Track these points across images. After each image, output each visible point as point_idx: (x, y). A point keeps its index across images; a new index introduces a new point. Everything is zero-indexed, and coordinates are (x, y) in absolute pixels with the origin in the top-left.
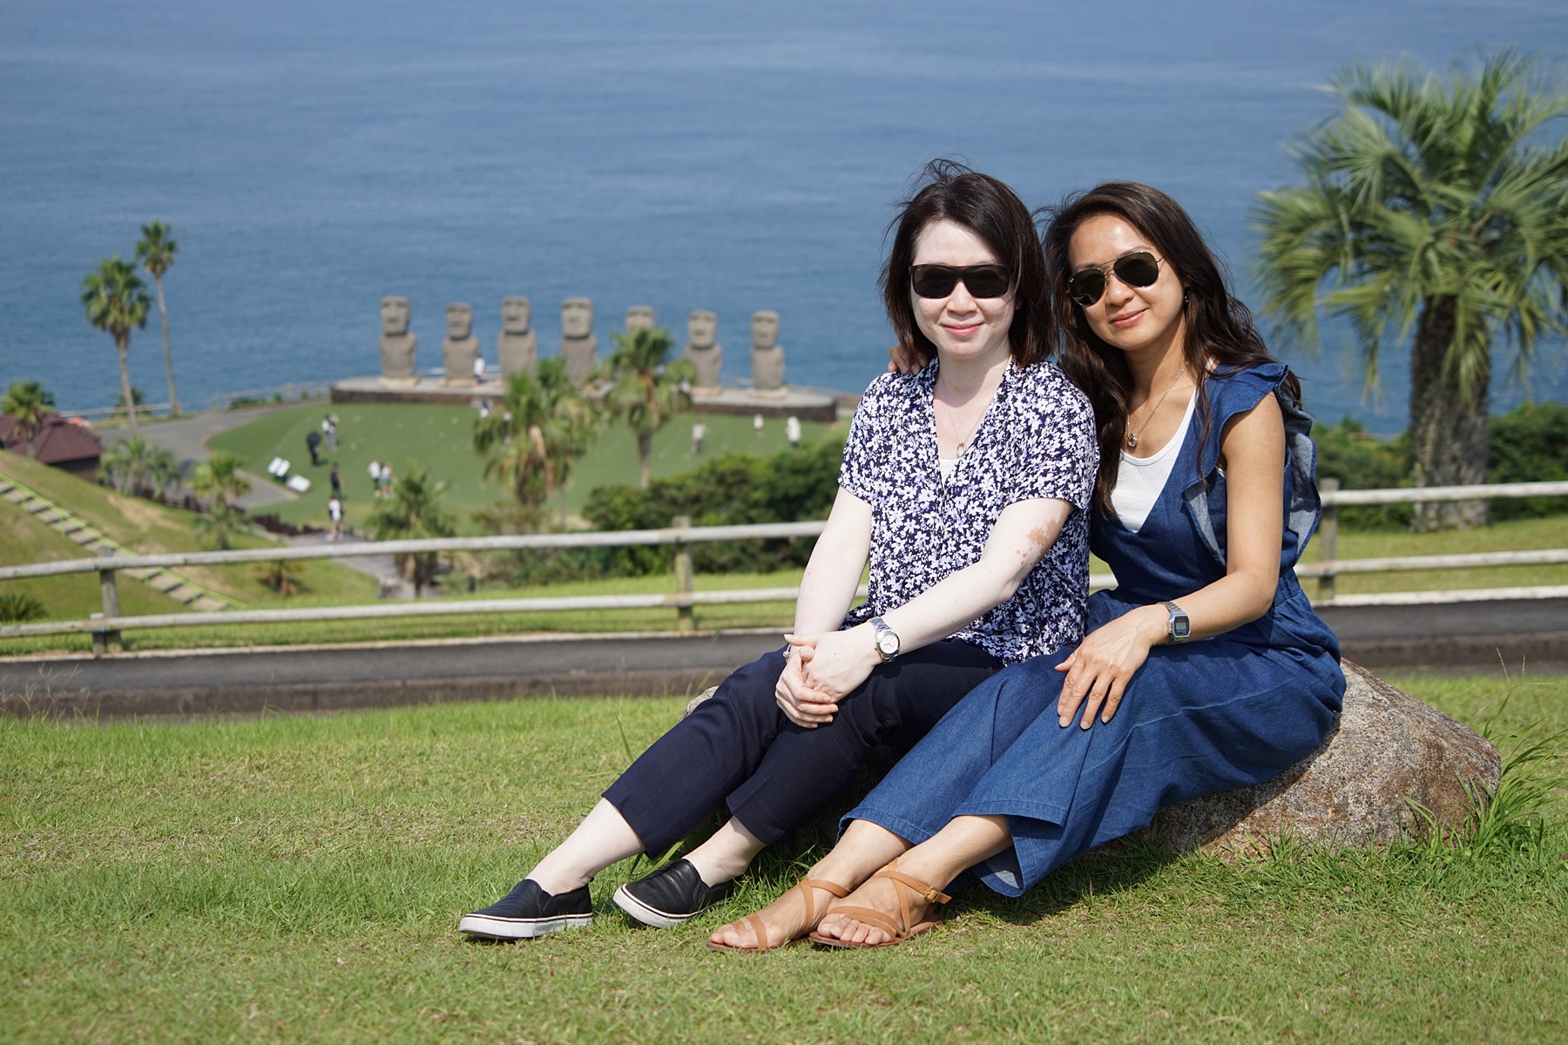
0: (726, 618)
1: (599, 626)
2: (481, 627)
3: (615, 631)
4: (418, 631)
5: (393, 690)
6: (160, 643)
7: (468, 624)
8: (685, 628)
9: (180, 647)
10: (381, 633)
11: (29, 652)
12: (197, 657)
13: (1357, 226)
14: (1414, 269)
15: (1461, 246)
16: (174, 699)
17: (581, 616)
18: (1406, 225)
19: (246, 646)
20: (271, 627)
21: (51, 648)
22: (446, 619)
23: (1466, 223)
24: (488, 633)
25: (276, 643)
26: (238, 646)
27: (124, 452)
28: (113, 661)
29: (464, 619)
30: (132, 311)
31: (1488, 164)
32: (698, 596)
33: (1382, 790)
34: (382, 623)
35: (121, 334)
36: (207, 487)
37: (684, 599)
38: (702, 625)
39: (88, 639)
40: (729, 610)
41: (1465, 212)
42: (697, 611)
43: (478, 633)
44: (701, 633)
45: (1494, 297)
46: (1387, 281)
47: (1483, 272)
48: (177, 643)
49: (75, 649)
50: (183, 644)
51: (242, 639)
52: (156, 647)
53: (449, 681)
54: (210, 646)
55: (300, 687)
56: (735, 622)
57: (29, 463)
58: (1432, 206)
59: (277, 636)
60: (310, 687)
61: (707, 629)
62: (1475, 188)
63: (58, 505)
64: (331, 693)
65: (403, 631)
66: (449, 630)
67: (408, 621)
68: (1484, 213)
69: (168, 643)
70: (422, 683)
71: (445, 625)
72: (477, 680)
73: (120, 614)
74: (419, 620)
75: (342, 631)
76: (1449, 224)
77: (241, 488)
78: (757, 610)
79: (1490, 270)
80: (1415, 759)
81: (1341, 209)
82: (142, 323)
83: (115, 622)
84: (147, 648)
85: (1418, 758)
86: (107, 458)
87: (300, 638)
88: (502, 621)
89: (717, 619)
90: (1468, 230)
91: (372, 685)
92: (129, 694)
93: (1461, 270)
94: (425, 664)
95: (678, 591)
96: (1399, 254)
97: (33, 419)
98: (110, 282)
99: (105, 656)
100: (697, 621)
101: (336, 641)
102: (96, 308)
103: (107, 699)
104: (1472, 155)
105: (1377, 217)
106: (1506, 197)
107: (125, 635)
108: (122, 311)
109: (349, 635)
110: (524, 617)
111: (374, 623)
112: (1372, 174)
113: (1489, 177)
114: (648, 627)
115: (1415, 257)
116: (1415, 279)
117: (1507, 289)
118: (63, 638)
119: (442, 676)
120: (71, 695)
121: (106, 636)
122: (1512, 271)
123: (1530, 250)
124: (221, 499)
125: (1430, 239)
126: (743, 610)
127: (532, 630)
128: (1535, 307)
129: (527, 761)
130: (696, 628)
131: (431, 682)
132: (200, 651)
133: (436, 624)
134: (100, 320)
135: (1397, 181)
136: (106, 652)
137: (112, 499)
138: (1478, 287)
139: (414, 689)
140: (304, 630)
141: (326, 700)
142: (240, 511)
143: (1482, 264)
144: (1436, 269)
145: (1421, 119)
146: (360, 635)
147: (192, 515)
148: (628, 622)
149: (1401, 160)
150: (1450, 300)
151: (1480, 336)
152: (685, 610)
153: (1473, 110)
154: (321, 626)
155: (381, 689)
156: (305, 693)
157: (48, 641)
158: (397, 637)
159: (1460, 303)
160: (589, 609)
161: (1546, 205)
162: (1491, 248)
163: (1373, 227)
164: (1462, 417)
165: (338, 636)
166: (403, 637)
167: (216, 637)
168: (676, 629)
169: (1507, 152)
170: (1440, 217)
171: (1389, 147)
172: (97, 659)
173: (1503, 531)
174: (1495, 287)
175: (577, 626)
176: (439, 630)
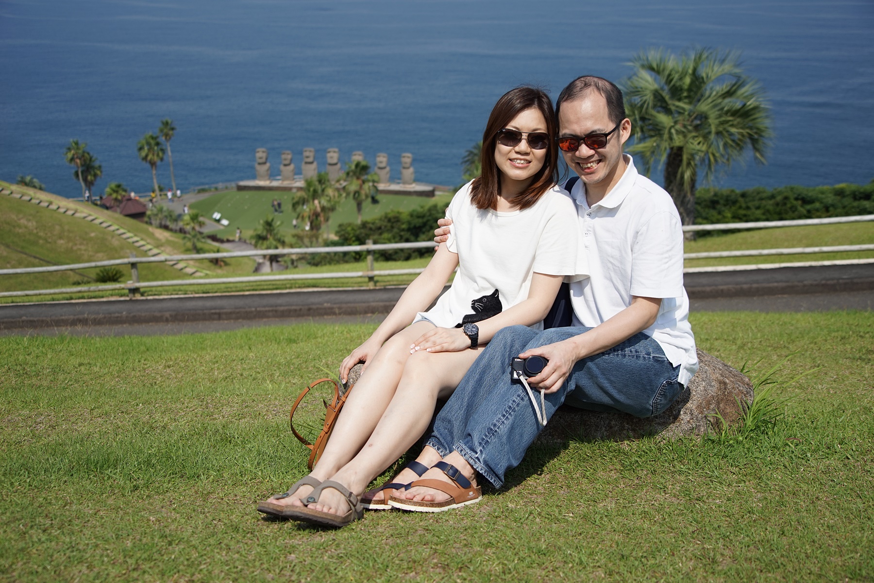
0: (388, 281)
1: (336, 285)
2: (288, 286)
3: (342, 287)
4: (262, 287)
5: (251, 312)
6: (156, 293)
7: (283, 285)
8: (371, 286)
9: (165, 295)
10: (247, 288)
11: (103, 297)
12: (171, 299)
13: (643, 119)
14: (666, 136)
15: (685, 126)
16: (162, 317)
17: (329, 281)
18: (663, 119)
19: (192, 294)
20: (203, 286)
21: (112, 295)
22: (274, 283)
23: (687, 117)
24: (291, 288)
25: (204, 293)
26: (188, 294)
27: (155, 211)
28: (137, 301)
29: (281, 282)
30: (158, 155)
31: (696, 93)
32: (376, 273)
33: (697, 407)
34: (247, 284)
35: (153, 164)
36: (188, 224)
37: (371, 274)
38: (378, 284)
39: (127, 291)
40: (389, 278)
41: (686, 113)
42: (376, 279)
43: (286, 288)
44: (377, 288)
45: (698, 147)
46: (655, 141)
47: (694, 137)
48: (163, 293)
49: (122, 296)
50: (166, 293)
51: (190, 291)
52: (155, 295)
53: (274, 308)
54: (177, 294)
55: (213, 311)
56: (392, 283)
57: (117, 215)
58: (673, 111)
59: (205, 290)
60: (217, 311)
61: (381, 286)
62: (690, 103)
63: (129, 231)
64: (226, 313)
65: (256, 288)
66: (274, 287)
67: (258, 283)
68: (694, 113)
69: (160, 293)
70: (263, 309)
71: (273, 285)
72: (286, 308)
73: (138, 282)
74: (263, 283)
75: (231, 288)
76: (680, 118)
77: (201, 224)
78: (400, 278)
79: (696, 137)
80: (713, 391)
81: (636, 112)
82: (162, 159)
83: (137, 285)
84: (151, 295)
85: (715, 389)
86: (148, 213)
87: (214, 291)
88: (296, 283)
89: (385, 282)
90: (688, 120)
91: (243, 310)
92: (143, 314)
93: (685, 136)
94: (265, 301)
95: (368, 270)
96: (659, 130)
97: (119, 197)
98: (148, 144)
99: (134, 298)
100: (376, 282)
101: (228, 292)
102: (143, 154)
103: (135, 316)
104: (690, 90)
105: (652, 115)
106: (703, 107)
107: (142, 290)
108: (153, 155)
109: (234, 289)
110: (306, 282)
111: (244, 284)
112: (649, 97)
113: (697, 98)
114: (356, 285)
115: (666, 131)
116: (666, 141)
117: (703, 144)
118: (117, 291)
119: (272, 306)
120: (119, 315)
121: (134, 291)
122: (706, 137)
123: (713, 129)
124: (193, 229)
125: (672, 124)
126: (395, 278)
127: (308, 286)
128: (715, 152)
129: (289, 364)
130: (375, 286)
131: (267, 309)
132: (173, 296)
133: (270, 285)
134: (145, 158)
135: (659, 100)
136: (134, 297)
137: (151, 229)
138: (692, 143)
139: (260, 312)
140: (216, 288)
141: (224, 316)
142: (201, 233)
143: (694, 134)
144: (675, 136)
145: (669, 75)
146: (238, 289)
147: (182, 235)
148: (347, 283)
149: (661, 92)
150: (680, 149)
151: (692, 163)
152: (371, 279)
153: (690, 71)
154: (223, 286)
155: (246, 312)
156: (215, 313)
157: (110, 292)
158: (253, 290)
159: (685, 150)
160: (332, 278)
161: (719, 110)
162: (697, 128)
163: (649, 120)
164: (685, 196)
165: (229, 290)
166: (256, 290)
167: (180, 290)
168: (368, 286)
169: (703, 89)
170: (676, 115)
171: (656, 86)
172: (131, 300)
173: (701, 243)
174: (699, 143)
175: (327, 285)
176: (271, 287)
